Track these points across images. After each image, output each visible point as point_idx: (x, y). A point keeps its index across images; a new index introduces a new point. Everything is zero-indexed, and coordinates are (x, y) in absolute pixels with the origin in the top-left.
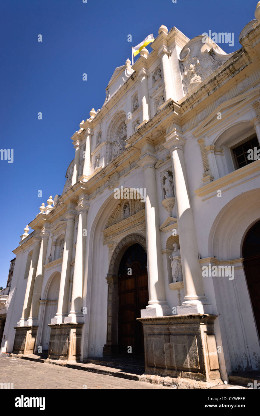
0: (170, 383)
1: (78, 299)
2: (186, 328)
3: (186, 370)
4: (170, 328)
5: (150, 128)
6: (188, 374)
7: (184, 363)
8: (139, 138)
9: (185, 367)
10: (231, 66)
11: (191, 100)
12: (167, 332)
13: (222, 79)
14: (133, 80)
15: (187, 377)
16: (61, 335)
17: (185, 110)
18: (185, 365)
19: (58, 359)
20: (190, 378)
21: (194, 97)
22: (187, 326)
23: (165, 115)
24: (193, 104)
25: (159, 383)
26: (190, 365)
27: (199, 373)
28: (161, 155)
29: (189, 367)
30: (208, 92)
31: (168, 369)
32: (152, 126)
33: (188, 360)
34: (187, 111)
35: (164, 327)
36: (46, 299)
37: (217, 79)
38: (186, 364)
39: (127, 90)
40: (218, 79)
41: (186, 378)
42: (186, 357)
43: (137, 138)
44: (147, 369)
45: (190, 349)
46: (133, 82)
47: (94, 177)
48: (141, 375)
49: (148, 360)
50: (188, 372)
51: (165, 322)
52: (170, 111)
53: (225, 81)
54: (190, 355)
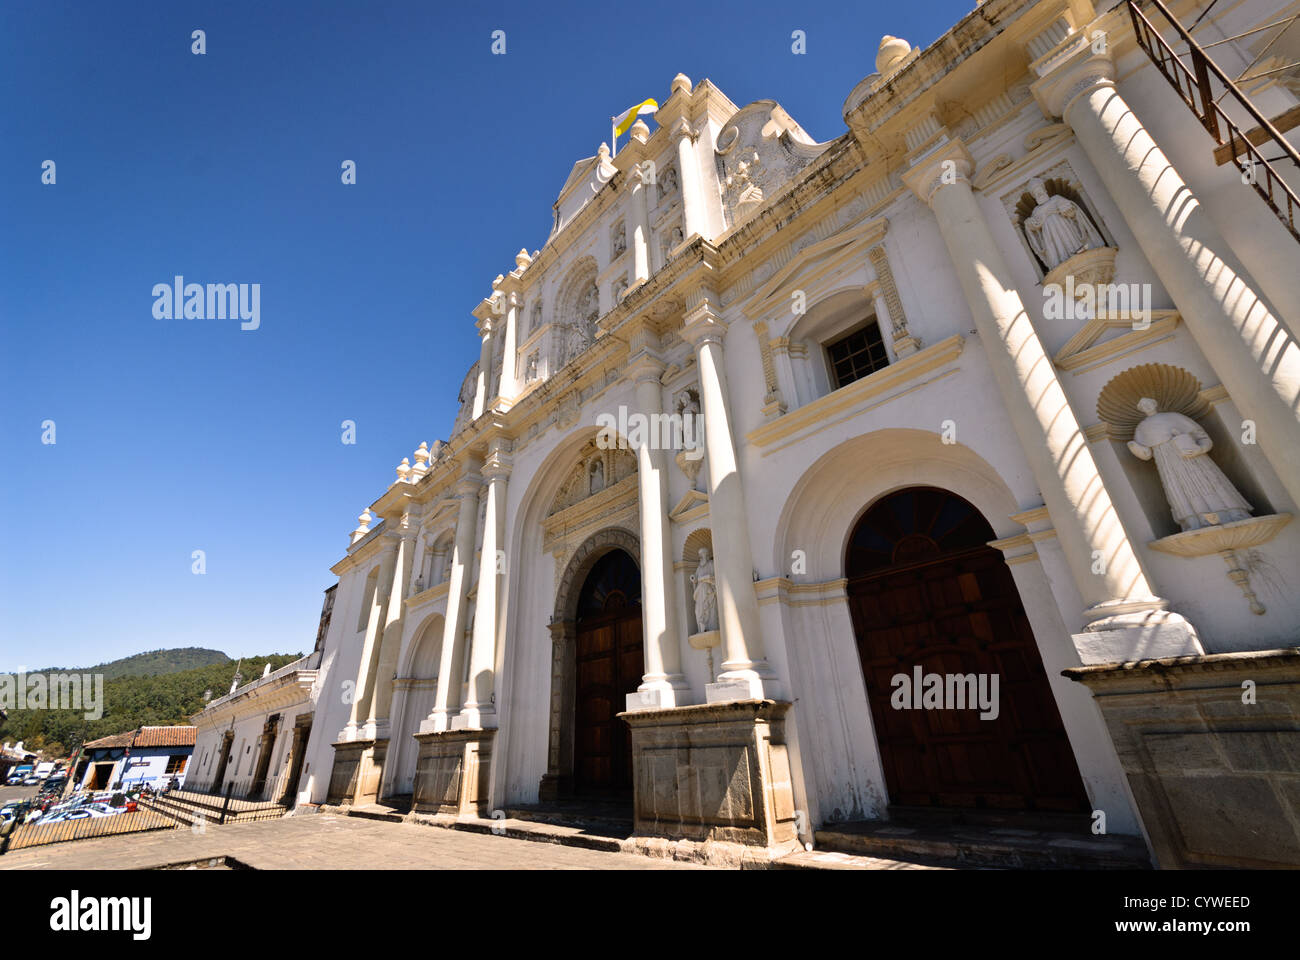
0: (690, 855)
1: (486, 677)
2: (724, 731)
3: (725, 823)
4: (689, 732)
5: (651, 296)
6: (728, 833)
7: (721, 808)
8: (627, 317)
9: (722, 817)
10: (826, 170)
11: (740, 238)
12: (684, 741)
13: (806, 196)
14: (614, 189)
15: (726, 838)
16: (444, 757)
17: (727, 259)
18: (721, 813)
19: (435, 813)
20: (733, 841)
21: (747, 232)
22: (728, 727)
23: (684, 270)
24: (744, 247)
25: (665, 855)
26: (734, 814)
27: (752, 829)
28: (675, 354)
29: (731, 816)
30: (778, 222)
31: (686, 823)
32: (657, 291)
33: (730, 802)
34: (732, 262)
35: (678, 730)
36: (409, 676)
37: (796, 195)
38: (724, 809)
39: (601, 211)
40: (798, 195)
41: (724, 840)
42: (723, 795)
43: (622, 318)
44: (638, 825)
45: (734, 777)
46: (614, 195)
47: (525, 402)
48: (625, 839)
49: (642, 803)
50: (726, 828)
51: (678, 719)
52: (695, 261)
53: (813, 201)
54: (733, 790)
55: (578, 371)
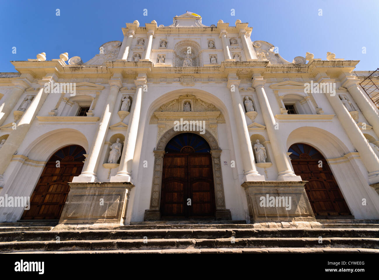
0: (289, 226)
1: (130, 162)
2: (293, 190)
3: (298, 216)
4: (278, 189)
5: (245, 66)
6: (300, 219)
7: (296, 211)
8: (233, 66)
10: (300, 68)
11: (274, 68)
12: (275, 192)
13: (293, 70)
14: (211, 30)
15: (300, 220)
16: (95, 195)
17: (267, 71)
18: (296, 213)
19: (92, 223)
20: (303, 221)
21: (276, 68)
22: (294, 188)
23: (259, 66)
24: (273, 71)
26: (301, 213)
27: (308, 217)
29: (300, 214)
30: (283, 71)
31: (280, 217)
32: (248, 66)
33: (299, 210)
34: (268, 73)
35: (272, 188)
36: (26, 155)
37: (291, 68)
38: (297, 212)
39: (203, 33)
40: (292, 69)
41: (299, 221)
42: (297, 208)
45: (300, 202)
46: (210, 32)
47: (167, 69)
50: (300, 217)
51: (273, 185)
52: (264, 66)
53: (294, 72)
54: (300, 207)
55: (199, 71)
